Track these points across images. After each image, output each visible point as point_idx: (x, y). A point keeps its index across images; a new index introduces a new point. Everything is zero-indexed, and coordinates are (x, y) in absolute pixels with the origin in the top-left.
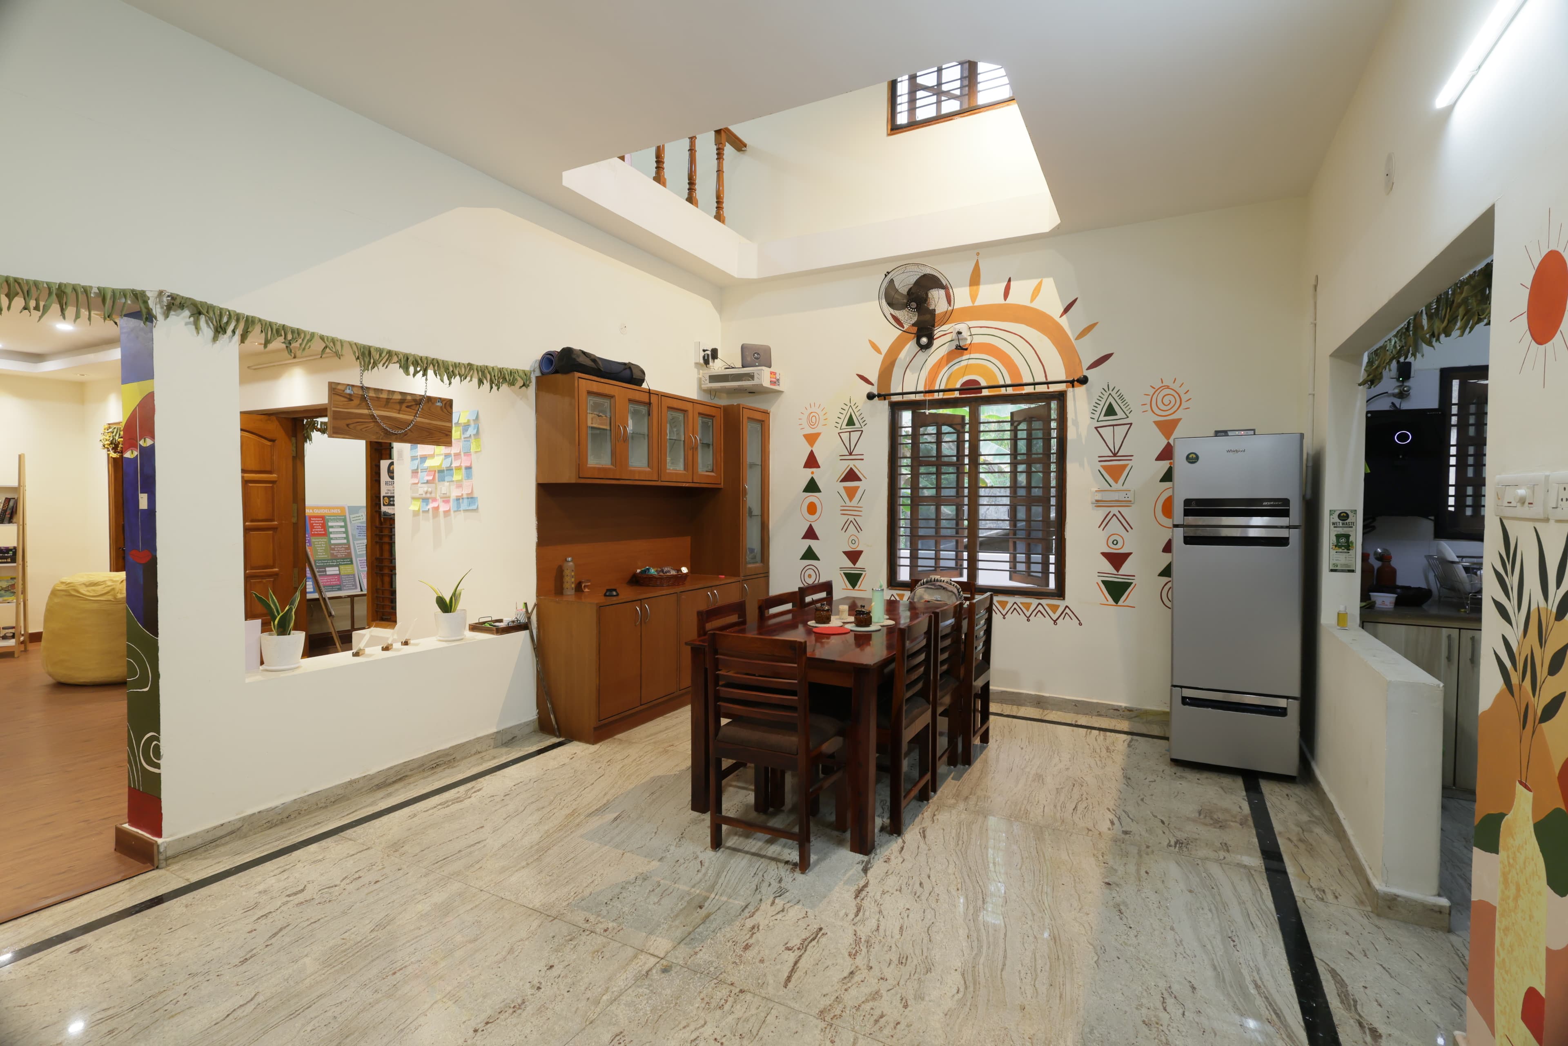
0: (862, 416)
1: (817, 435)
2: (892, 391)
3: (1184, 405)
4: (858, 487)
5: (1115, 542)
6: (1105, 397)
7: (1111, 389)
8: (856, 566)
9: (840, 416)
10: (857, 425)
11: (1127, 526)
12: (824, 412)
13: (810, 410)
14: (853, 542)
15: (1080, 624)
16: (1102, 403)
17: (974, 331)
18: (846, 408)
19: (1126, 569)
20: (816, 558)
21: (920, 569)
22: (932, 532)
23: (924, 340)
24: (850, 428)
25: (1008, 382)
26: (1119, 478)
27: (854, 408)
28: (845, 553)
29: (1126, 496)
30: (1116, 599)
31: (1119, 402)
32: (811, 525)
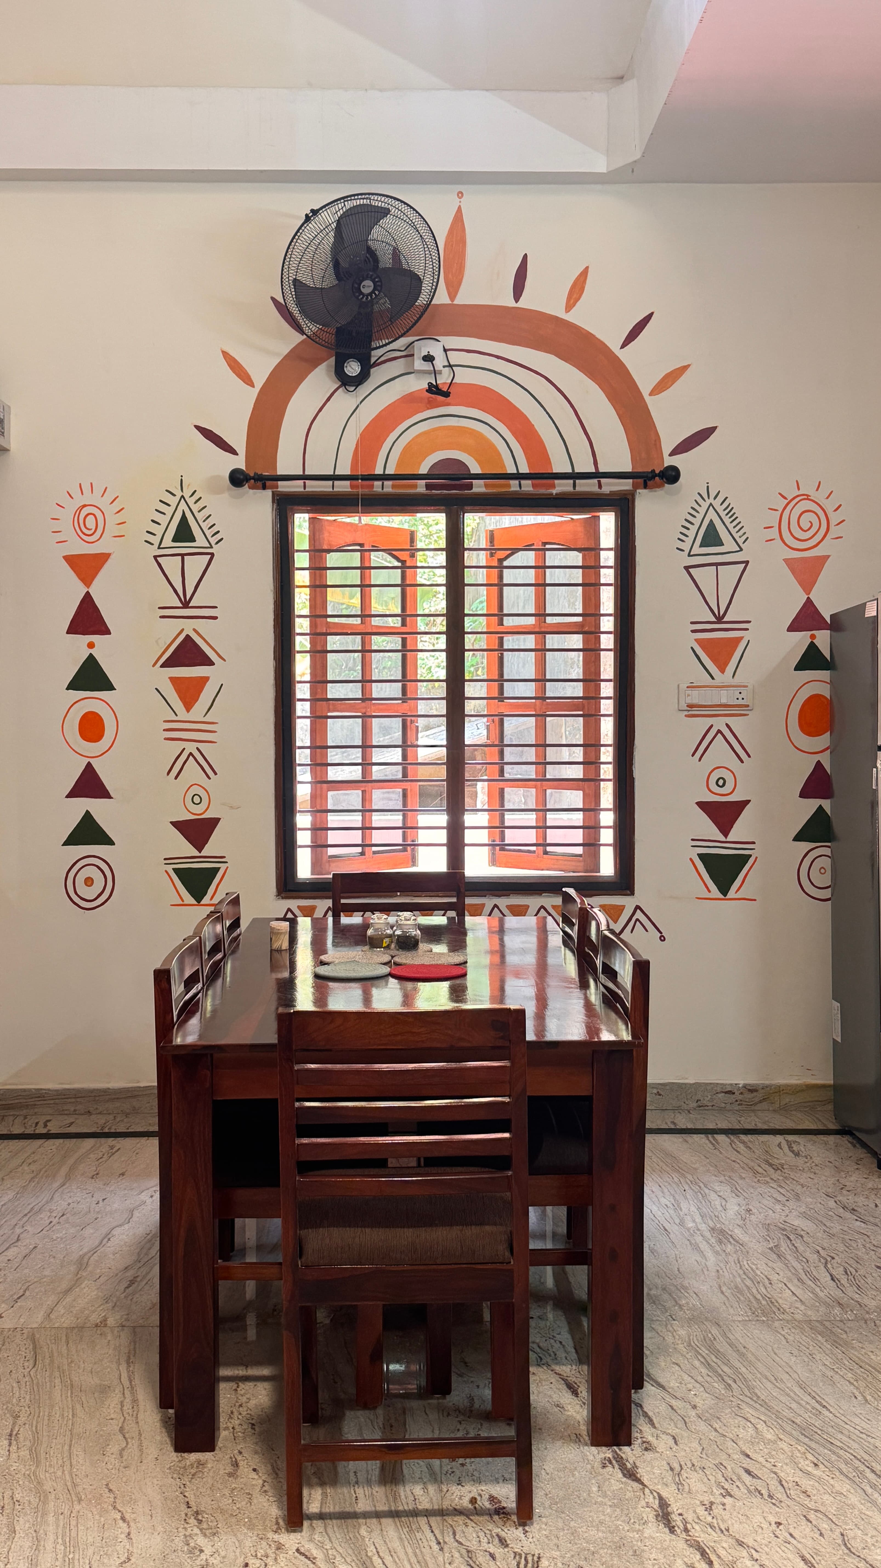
0: (210, 522)
1: (101, 559)
2: (280, 471)
3: (834, 531)
4: (205, 679)
5: (721, 782)
6: (702, 511)
7: (713, 494)
8: (204, 853)
9: (158, 517)
10: (200, 541)
11: (741, 751)
12: (116, 506)
13: (79, 501)
14: (196, 799)
15: (662, 939)
16: (697, 522)
17: (454, 357)
18: (173, 501)
19: (740, 831)
20: (105, 839)
21: (331, 851)
22: (356, 773)
23: (353, 368)
24: (184, 547)
25: (524, 469)
26: (726, 664)
27: (191, 501)
28: (176, 824)
29: (740, 697)
30: (724, 890)
31: (727, 521)
32: (89, 765)
